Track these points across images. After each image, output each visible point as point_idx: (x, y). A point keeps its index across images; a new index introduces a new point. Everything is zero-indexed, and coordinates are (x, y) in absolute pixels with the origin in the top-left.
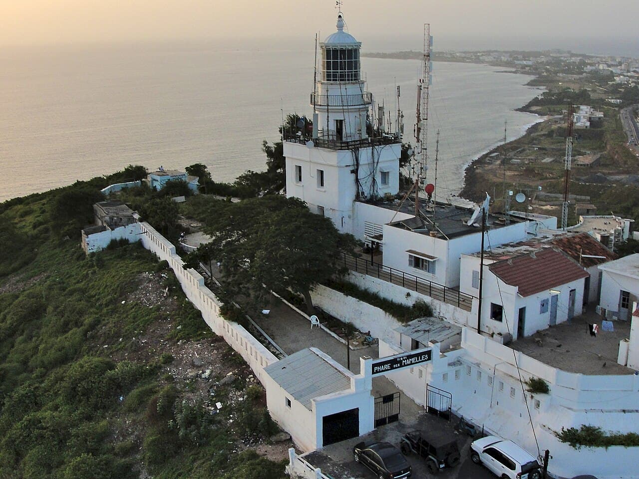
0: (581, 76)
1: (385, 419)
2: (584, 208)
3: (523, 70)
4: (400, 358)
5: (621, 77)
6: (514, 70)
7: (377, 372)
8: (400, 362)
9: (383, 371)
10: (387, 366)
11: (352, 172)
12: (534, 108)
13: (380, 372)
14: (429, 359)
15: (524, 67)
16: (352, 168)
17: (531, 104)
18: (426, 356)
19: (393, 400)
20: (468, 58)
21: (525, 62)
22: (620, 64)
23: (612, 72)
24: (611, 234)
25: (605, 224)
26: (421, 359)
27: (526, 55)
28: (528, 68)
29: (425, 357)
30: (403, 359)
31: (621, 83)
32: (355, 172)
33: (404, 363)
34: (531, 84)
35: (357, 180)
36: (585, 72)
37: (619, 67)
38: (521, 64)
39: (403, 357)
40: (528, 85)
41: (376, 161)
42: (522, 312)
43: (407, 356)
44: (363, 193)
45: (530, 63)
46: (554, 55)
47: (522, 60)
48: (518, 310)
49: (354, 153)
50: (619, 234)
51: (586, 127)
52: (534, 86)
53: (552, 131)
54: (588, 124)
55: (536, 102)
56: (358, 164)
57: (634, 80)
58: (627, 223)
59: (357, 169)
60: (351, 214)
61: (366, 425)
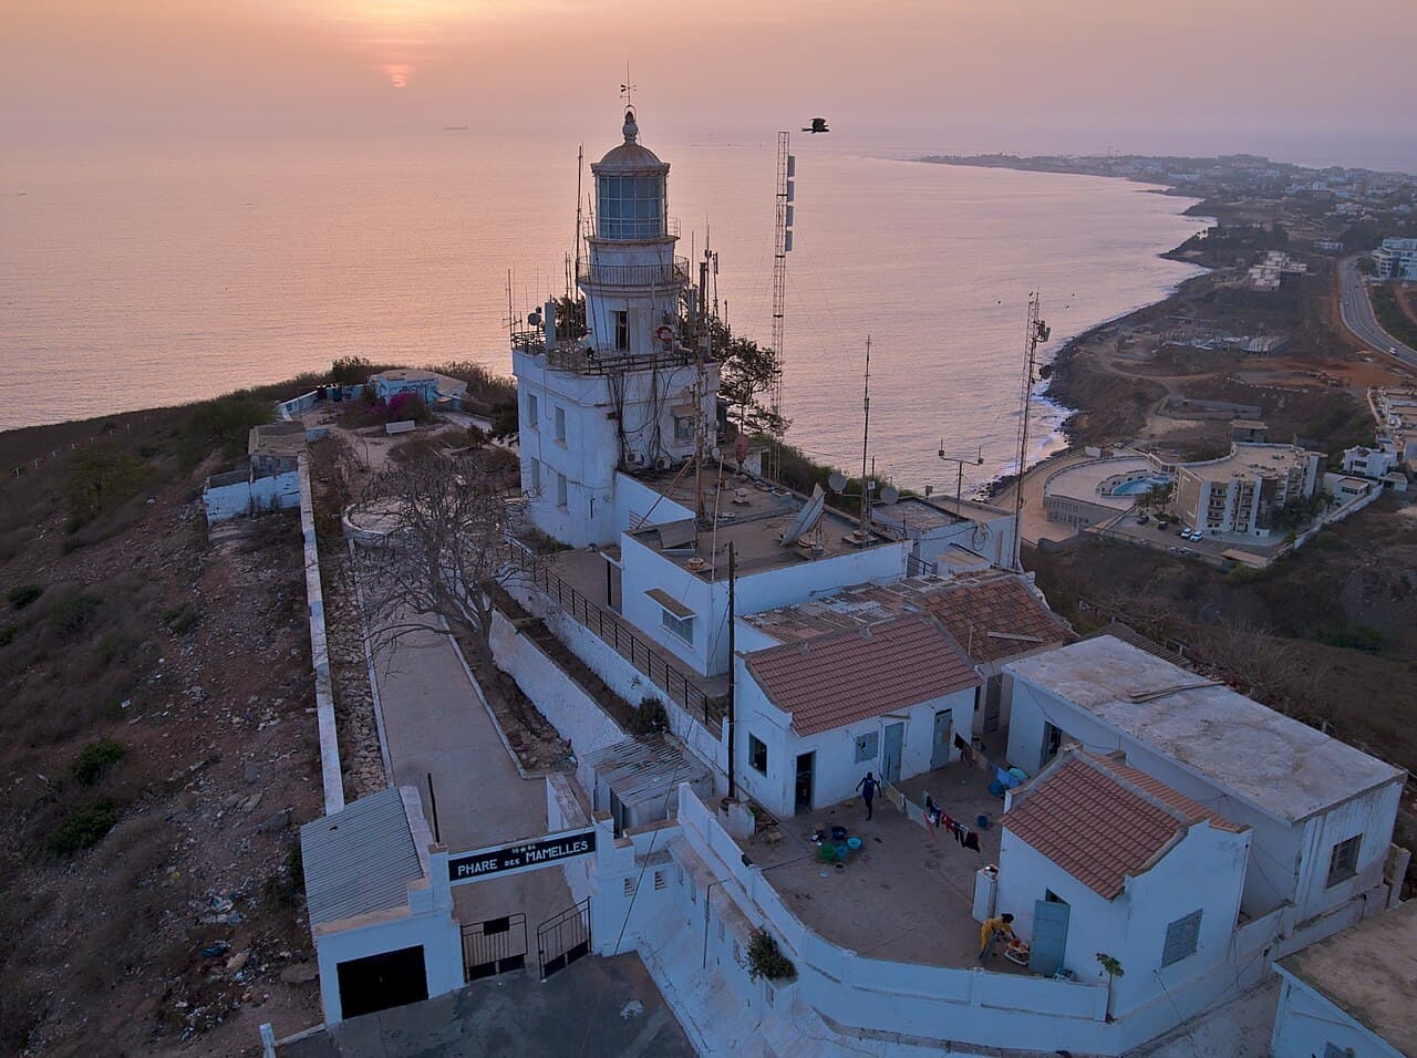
0: (1278, 201)
1: (492, 965)
2: (1246, 426)
3: (1181, 190)
4: (519, 848)
5: (1349, 204)
6: (1165, 188)
7: (464, 875)
8: (522, 857)
9: (478, 873)
10: (492, 864)
11: (611, 416)
12: (1190, 253)
13: (471, 875)
14: (592, 848)
15: (1183, 184)
16: (608, 410)
17: (1187, 245)
18: (584, 843)
19: (508, 929)
20: (1092, 168)
21: (1185, 176)
22: (1350, 183)
23: (1333, 194)
24: (1283, 477)
25: (1275, 458)
26: (571, 848)
27: (1188, 165)
28: (1189, 186)
29: (580, 846)
30: (527, 851)
31: (1346, 215)
32: (617, 416)
33: (531, 858)
34: (1191, 212)
35: (621, 433)
36: (1286, 195)
37: (1348, 187)
38: (1178, 179)
39: (526, 846)
40: (1184, 214)
41: (660, 395)
42: (805, 763)
43: (537, 845)
44: (632, 457)
45: (1195, 177)
46: (1238, 164)
47: (1181, 173)
48: (796, 759)
49: (611, 382)
50: (1296, 477)
51: (1273, 288)
52: (1195, 215)
53: (1214, 294)
54: (1277, 283)
55: (1193, 243)
56: (620, 403)
57: (1370, 209)
58: (1314, 458)
59: (620, 412)
60: (609, 492)
61: (444, 976)
